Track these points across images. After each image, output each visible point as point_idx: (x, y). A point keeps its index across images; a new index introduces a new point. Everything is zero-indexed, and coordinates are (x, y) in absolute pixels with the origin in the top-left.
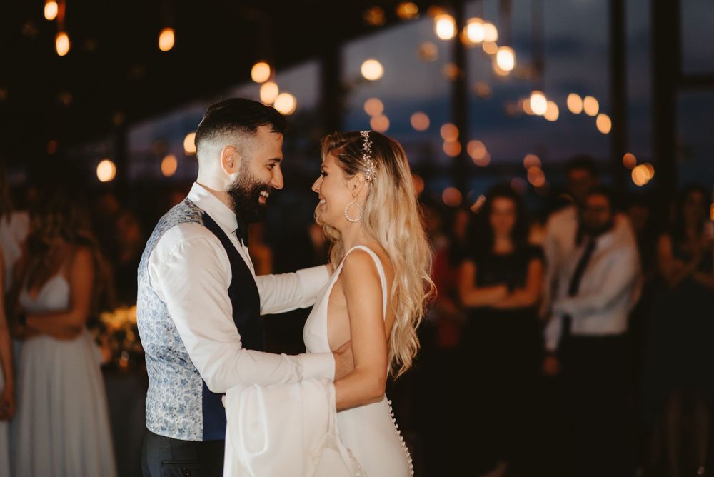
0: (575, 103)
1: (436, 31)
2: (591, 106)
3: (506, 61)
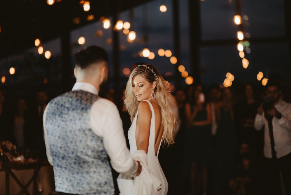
0: (161, 53)
1: (103, 26)
2: (168, 53)
3: (132, 36)
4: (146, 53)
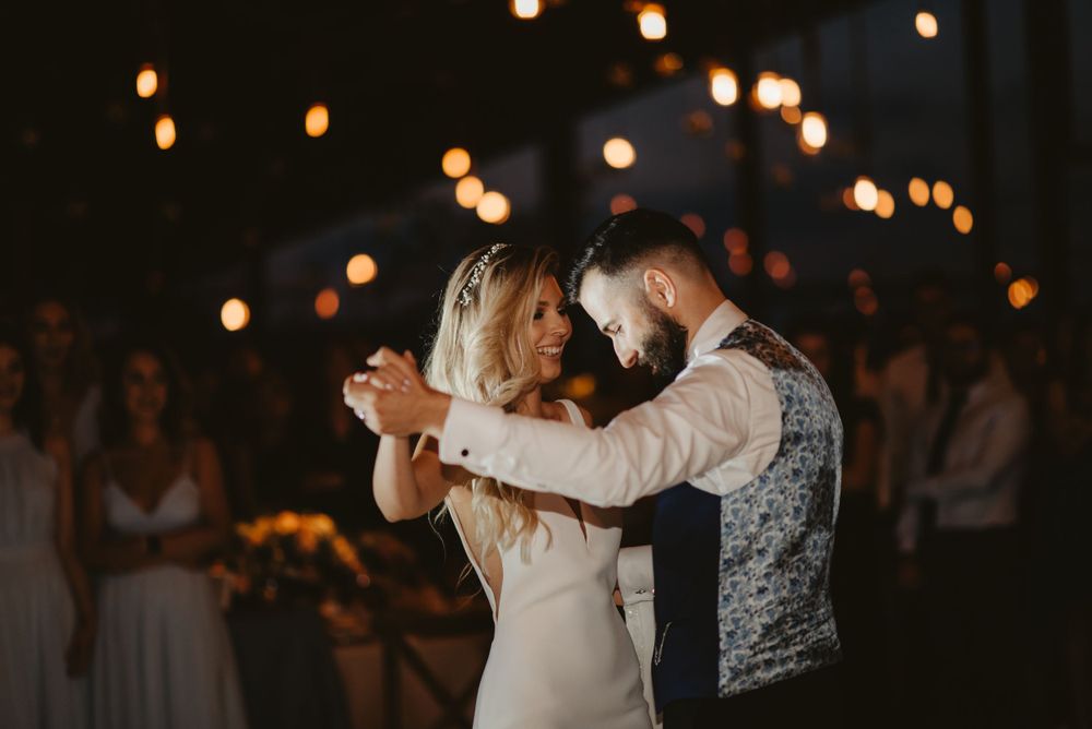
0: (918, 191)
2: (943, 194)
4: (868, 196)
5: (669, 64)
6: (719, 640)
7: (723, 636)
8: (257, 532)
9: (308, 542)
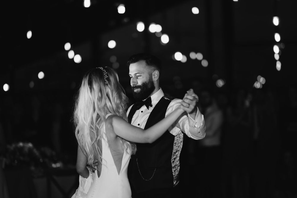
0: (193, 56)
2: (199, 56)
3: (165, 39)
4: (179, 56)
5: (126, 20)
6: (173, 173)
7: (173, 171)
8: (12, 147)
9: (26, 150)
